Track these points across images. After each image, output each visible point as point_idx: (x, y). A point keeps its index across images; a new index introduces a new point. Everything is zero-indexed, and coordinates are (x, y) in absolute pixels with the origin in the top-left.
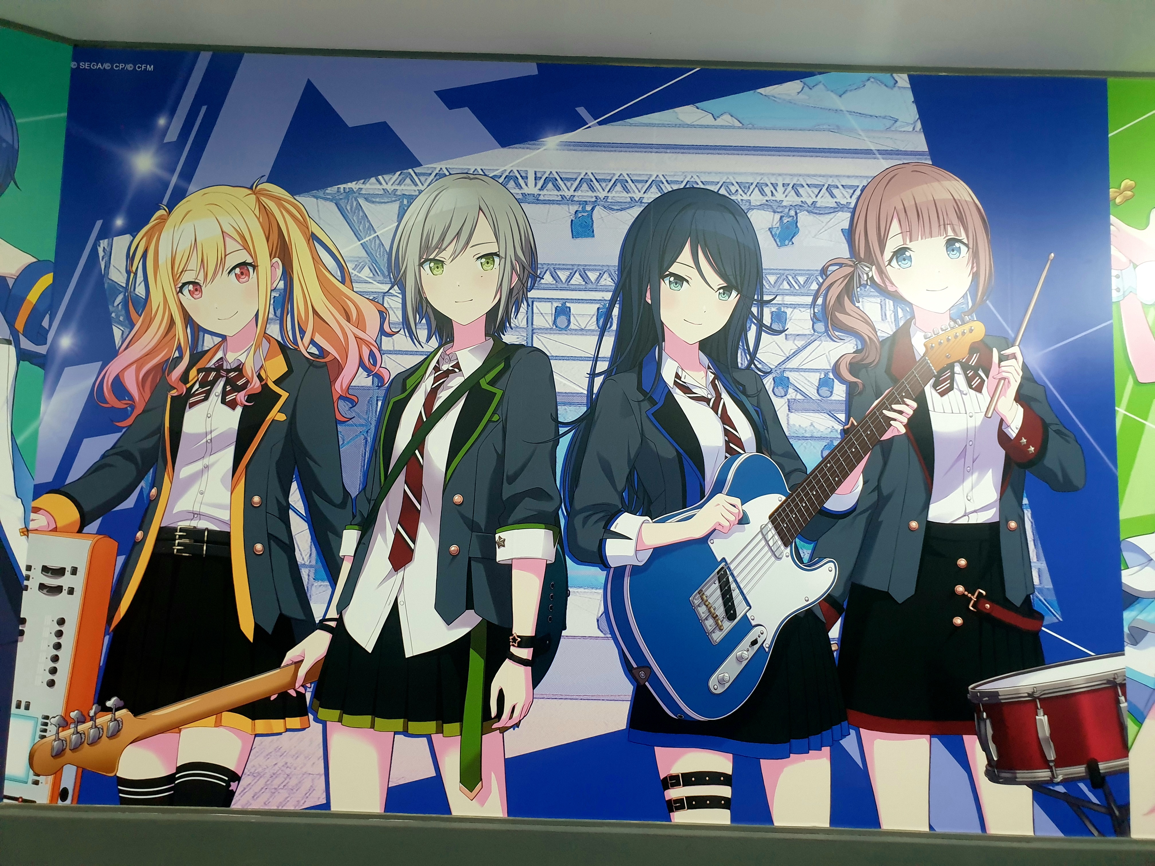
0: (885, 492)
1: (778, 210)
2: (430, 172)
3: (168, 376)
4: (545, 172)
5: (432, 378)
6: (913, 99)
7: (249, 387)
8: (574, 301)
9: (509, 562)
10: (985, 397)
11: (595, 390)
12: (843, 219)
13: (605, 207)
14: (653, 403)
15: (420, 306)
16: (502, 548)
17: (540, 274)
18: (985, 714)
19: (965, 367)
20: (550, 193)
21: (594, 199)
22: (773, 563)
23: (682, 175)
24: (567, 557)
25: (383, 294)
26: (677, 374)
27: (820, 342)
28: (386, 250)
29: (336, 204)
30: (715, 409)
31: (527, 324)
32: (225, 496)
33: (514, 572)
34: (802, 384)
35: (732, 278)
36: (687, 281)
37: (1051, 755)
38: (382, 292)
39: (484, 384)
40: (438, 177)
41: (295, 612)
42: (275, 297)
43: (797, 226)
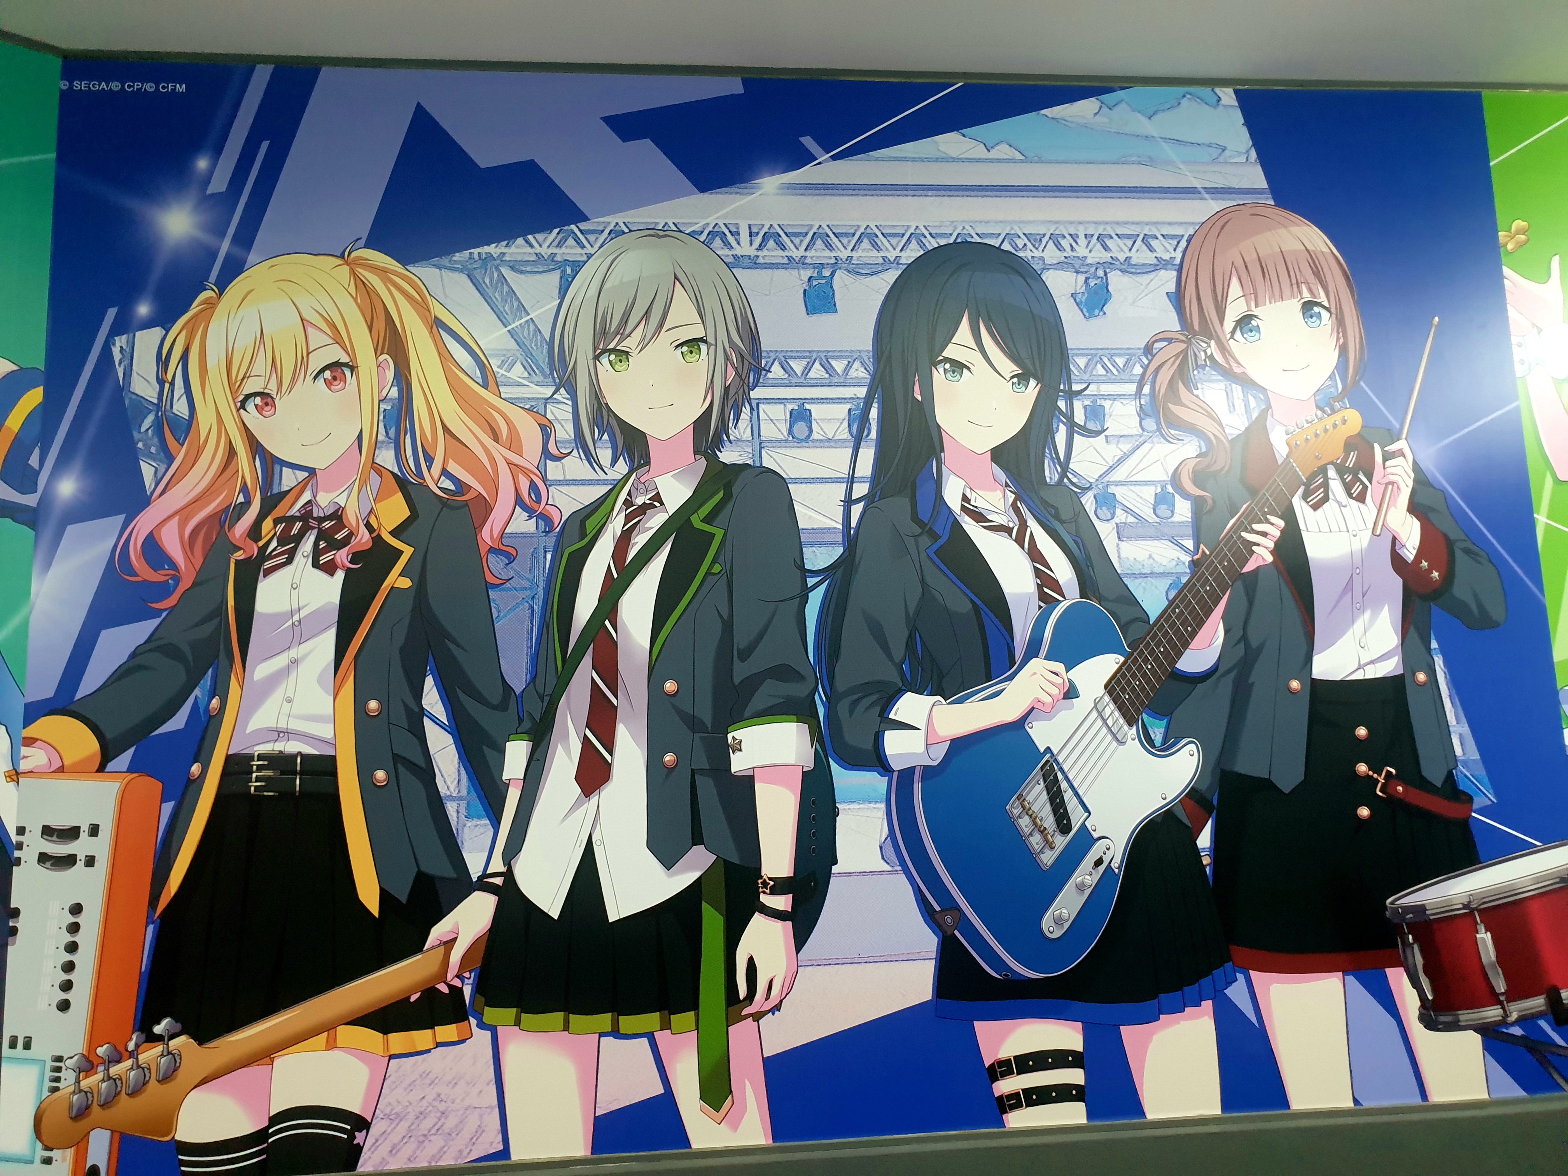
0: (1254, 643)
1: (1082, 270)
2: (601, 228)
3: (229, 531)
4: (763, 226)
5: (622, 516)
6: (1242, 121)
7: (353, 541)
8: (816, 401)
9: (750, 773)
10: (1369, 509)
11: (854, 523)
12: (1167, 280)
13: (849, 272)
14: (935, 536)
15: (599, 415)
16: (738, 753)
17: (766, 365)
18: (1410, 937)
19: (1341, 471)
20: (772, 253)
21: (833, 261)
22: (1116, 749)
23: (950, 225)
24: (830, 760)
25: (544, 401)
26: (964, 496)
27: (1152, 445)
28: (545, 339)
29: (469, 276)
30: (1020, 541)
31: (752, 435)
32: (324, 703)
33: (758, 787)
34: (1134, 502)
35: (1028, 363)
36: (968, 368)
37: (1501, 986)
38: (542, 399)
39: (696, 521)
40: (613, 235)
41: (439, 868)
42: (385, 410)
43: (1108, 291)
